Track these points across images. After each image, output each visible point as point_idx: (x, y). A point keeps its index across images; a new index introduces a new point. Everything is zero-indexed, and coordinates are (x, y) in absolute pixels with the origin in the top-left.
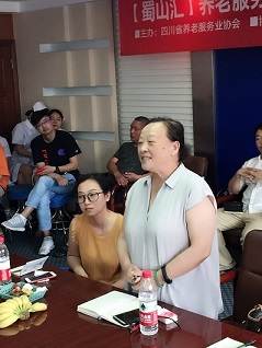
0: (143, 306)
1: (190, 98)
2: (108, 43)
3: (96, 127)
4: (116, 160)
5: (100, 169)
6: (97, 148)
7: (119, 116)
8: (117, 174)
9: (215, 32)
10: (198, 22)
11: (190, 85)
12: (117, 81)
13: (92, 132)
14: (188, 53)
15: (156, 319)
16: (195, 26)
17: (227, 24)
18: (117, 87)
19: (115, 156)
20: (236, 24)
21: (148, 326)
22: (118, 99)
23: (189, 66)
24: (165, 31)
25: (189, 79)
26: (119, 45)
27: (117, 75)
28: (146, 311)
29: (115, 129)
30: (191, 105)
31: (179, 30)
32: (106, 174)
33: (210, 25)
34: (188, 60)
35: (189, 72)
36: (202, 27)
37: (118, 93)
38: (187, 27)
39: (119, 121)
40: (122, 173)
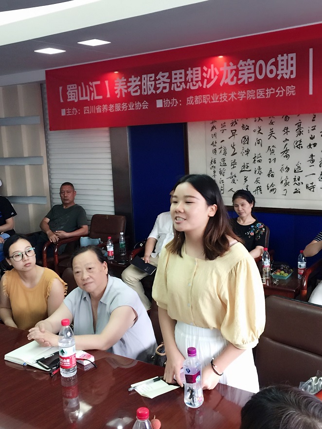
0: (63, 352)
1: (110, 167)
2: (38, 120)
3: (30, 192)
4: (48, 220)
5: (34, 229)
6: (31, 210)
7: (50, 182)
8: (49, 232)
9: (129, 112)
10: (114, 103)
11: (109, 156)
12: (47, 152)
13: (27, 197)
14: (107, 129)
15: (74, 362)
16: (111, 106)
17: (138, 105)
18: (48, 157)
19: (47, 217)
20: (145, 105)
21: (67, 369)
22: (49, 167)
23: (108, 140)
24: (87, 110)
25: (109, 151)
26: (48, 122)
27: (47, 147)
28: (65, 356)
29: (47, 194)
30: (111, 172)
31: (99, 110)
32: (39, 233)
33: (124, 106)
34: (107, 134)
35: (108, 145)
36: (118, 107)
37: (48, 162)
38: (105, 107)
39: (50, 187)
40: (53, 231)
